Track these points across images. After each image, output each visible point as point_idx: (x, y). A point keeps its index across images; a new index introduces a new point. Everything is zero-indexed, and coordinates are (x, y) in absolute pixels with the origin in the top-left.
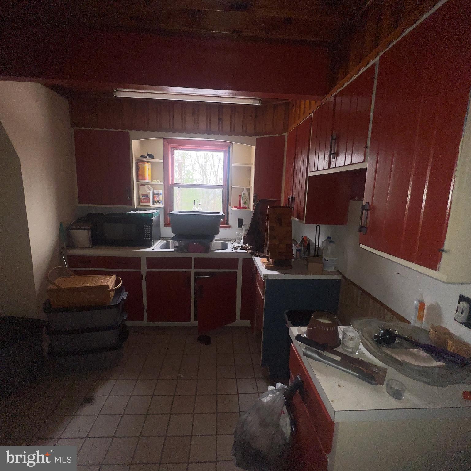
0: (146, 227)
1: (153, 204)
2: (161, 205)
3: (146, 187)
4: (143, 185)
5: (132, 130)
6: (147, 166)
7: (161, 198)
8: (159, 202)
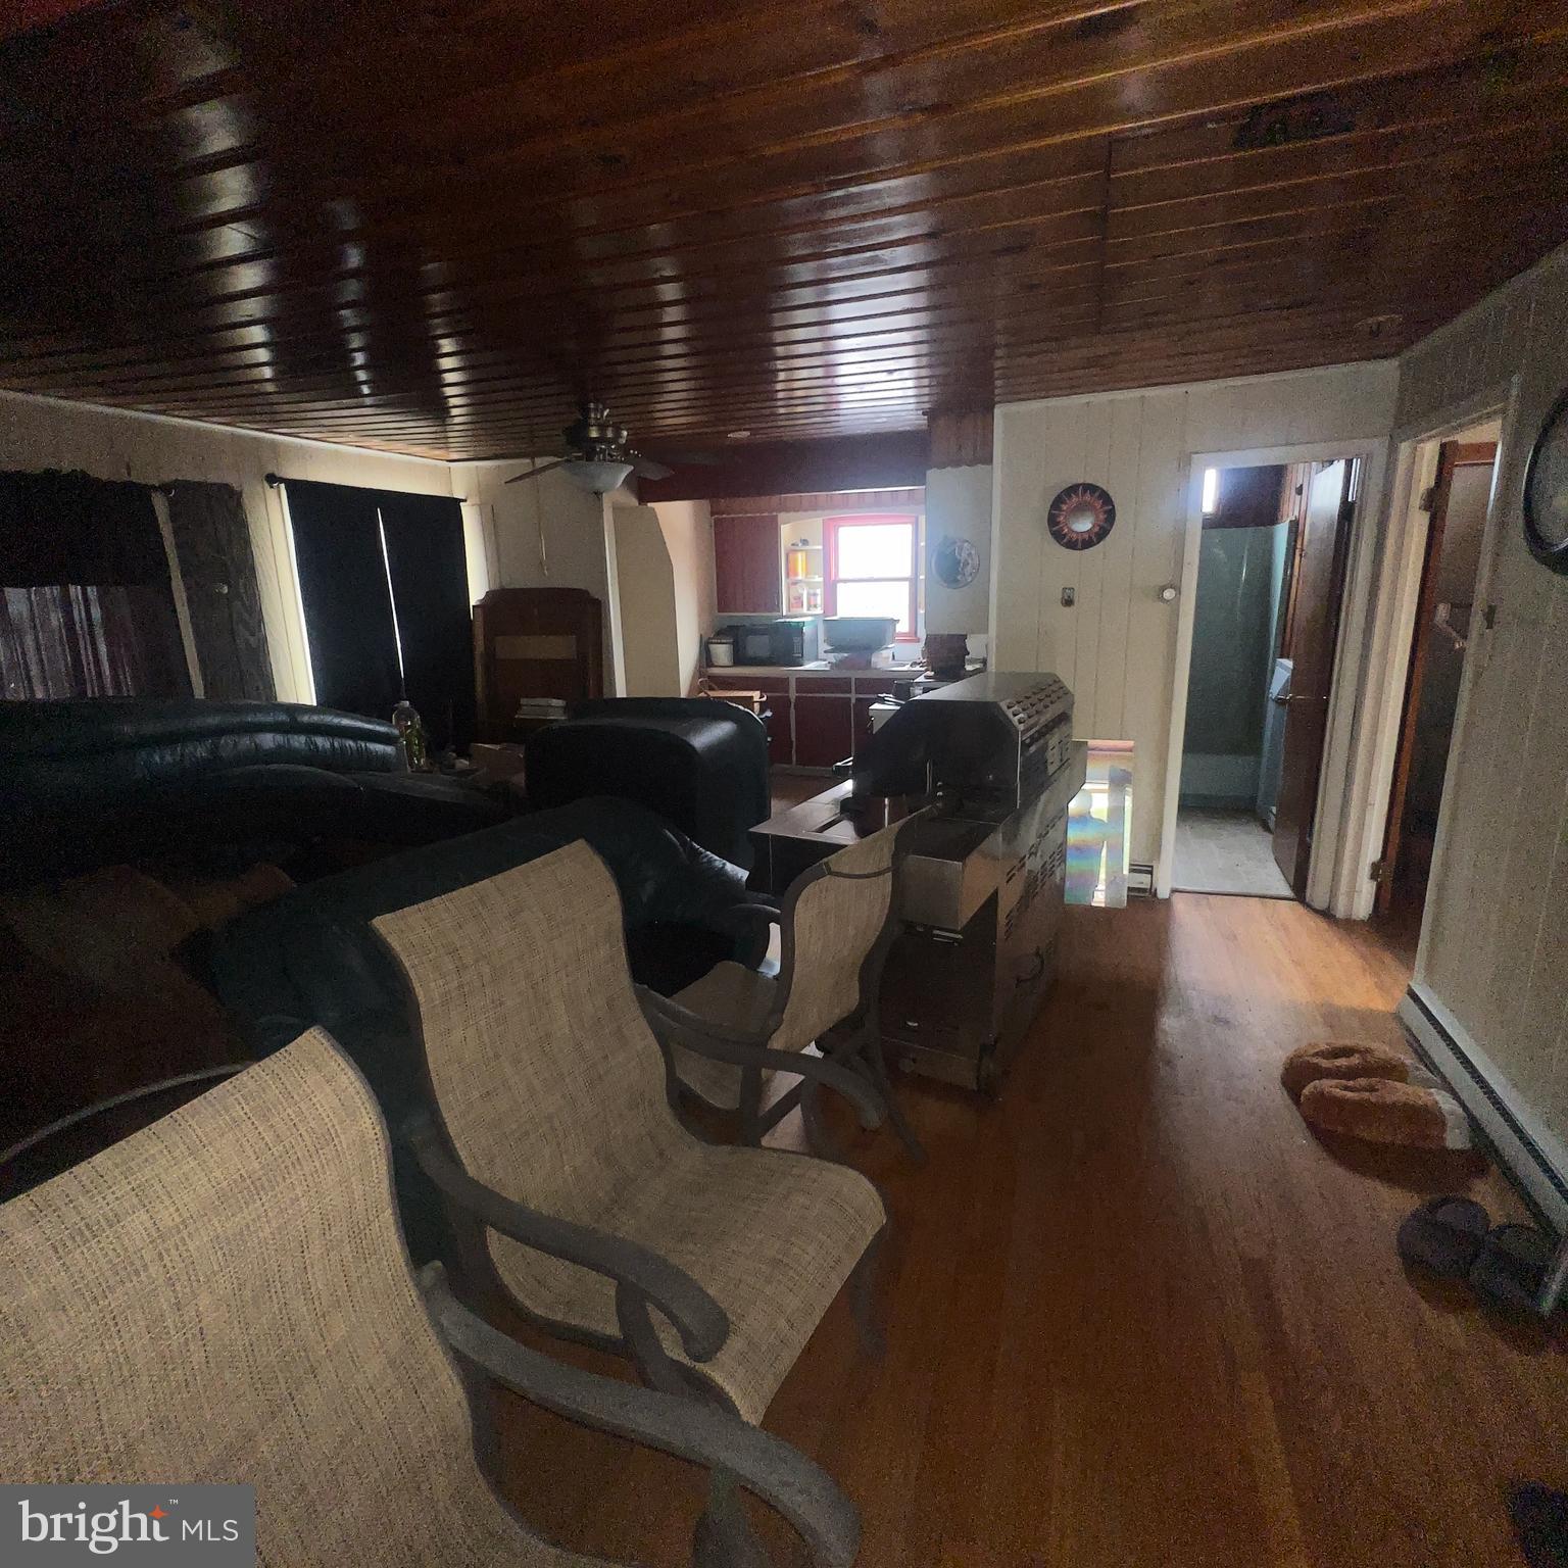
0: (796, 640)
1: (808, 610)
2: (819, 611)
3: (798, 586)
4: (795, 583)
5: (780, 512)
6: (800, 557)
7: (819, 600)
8: (815, 606)
